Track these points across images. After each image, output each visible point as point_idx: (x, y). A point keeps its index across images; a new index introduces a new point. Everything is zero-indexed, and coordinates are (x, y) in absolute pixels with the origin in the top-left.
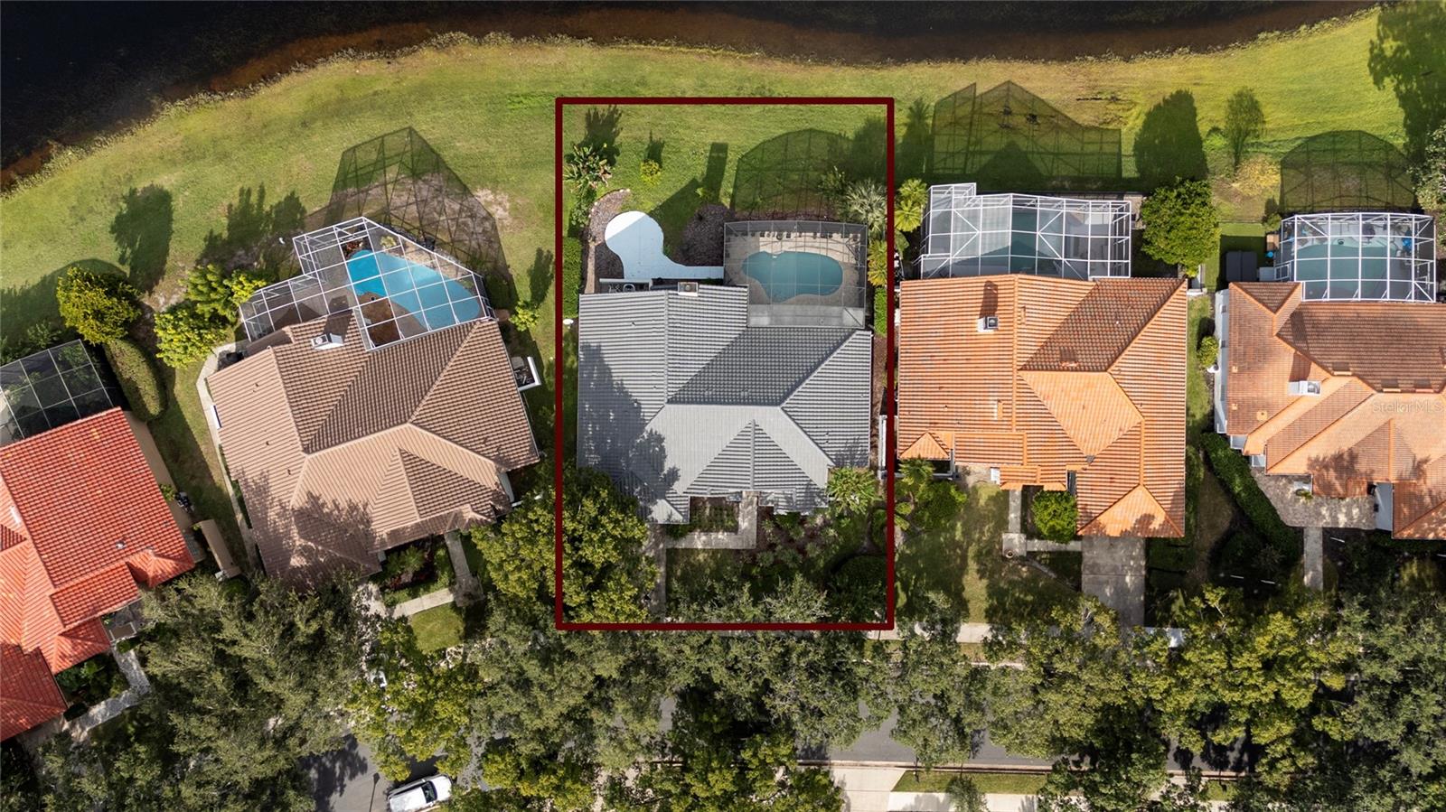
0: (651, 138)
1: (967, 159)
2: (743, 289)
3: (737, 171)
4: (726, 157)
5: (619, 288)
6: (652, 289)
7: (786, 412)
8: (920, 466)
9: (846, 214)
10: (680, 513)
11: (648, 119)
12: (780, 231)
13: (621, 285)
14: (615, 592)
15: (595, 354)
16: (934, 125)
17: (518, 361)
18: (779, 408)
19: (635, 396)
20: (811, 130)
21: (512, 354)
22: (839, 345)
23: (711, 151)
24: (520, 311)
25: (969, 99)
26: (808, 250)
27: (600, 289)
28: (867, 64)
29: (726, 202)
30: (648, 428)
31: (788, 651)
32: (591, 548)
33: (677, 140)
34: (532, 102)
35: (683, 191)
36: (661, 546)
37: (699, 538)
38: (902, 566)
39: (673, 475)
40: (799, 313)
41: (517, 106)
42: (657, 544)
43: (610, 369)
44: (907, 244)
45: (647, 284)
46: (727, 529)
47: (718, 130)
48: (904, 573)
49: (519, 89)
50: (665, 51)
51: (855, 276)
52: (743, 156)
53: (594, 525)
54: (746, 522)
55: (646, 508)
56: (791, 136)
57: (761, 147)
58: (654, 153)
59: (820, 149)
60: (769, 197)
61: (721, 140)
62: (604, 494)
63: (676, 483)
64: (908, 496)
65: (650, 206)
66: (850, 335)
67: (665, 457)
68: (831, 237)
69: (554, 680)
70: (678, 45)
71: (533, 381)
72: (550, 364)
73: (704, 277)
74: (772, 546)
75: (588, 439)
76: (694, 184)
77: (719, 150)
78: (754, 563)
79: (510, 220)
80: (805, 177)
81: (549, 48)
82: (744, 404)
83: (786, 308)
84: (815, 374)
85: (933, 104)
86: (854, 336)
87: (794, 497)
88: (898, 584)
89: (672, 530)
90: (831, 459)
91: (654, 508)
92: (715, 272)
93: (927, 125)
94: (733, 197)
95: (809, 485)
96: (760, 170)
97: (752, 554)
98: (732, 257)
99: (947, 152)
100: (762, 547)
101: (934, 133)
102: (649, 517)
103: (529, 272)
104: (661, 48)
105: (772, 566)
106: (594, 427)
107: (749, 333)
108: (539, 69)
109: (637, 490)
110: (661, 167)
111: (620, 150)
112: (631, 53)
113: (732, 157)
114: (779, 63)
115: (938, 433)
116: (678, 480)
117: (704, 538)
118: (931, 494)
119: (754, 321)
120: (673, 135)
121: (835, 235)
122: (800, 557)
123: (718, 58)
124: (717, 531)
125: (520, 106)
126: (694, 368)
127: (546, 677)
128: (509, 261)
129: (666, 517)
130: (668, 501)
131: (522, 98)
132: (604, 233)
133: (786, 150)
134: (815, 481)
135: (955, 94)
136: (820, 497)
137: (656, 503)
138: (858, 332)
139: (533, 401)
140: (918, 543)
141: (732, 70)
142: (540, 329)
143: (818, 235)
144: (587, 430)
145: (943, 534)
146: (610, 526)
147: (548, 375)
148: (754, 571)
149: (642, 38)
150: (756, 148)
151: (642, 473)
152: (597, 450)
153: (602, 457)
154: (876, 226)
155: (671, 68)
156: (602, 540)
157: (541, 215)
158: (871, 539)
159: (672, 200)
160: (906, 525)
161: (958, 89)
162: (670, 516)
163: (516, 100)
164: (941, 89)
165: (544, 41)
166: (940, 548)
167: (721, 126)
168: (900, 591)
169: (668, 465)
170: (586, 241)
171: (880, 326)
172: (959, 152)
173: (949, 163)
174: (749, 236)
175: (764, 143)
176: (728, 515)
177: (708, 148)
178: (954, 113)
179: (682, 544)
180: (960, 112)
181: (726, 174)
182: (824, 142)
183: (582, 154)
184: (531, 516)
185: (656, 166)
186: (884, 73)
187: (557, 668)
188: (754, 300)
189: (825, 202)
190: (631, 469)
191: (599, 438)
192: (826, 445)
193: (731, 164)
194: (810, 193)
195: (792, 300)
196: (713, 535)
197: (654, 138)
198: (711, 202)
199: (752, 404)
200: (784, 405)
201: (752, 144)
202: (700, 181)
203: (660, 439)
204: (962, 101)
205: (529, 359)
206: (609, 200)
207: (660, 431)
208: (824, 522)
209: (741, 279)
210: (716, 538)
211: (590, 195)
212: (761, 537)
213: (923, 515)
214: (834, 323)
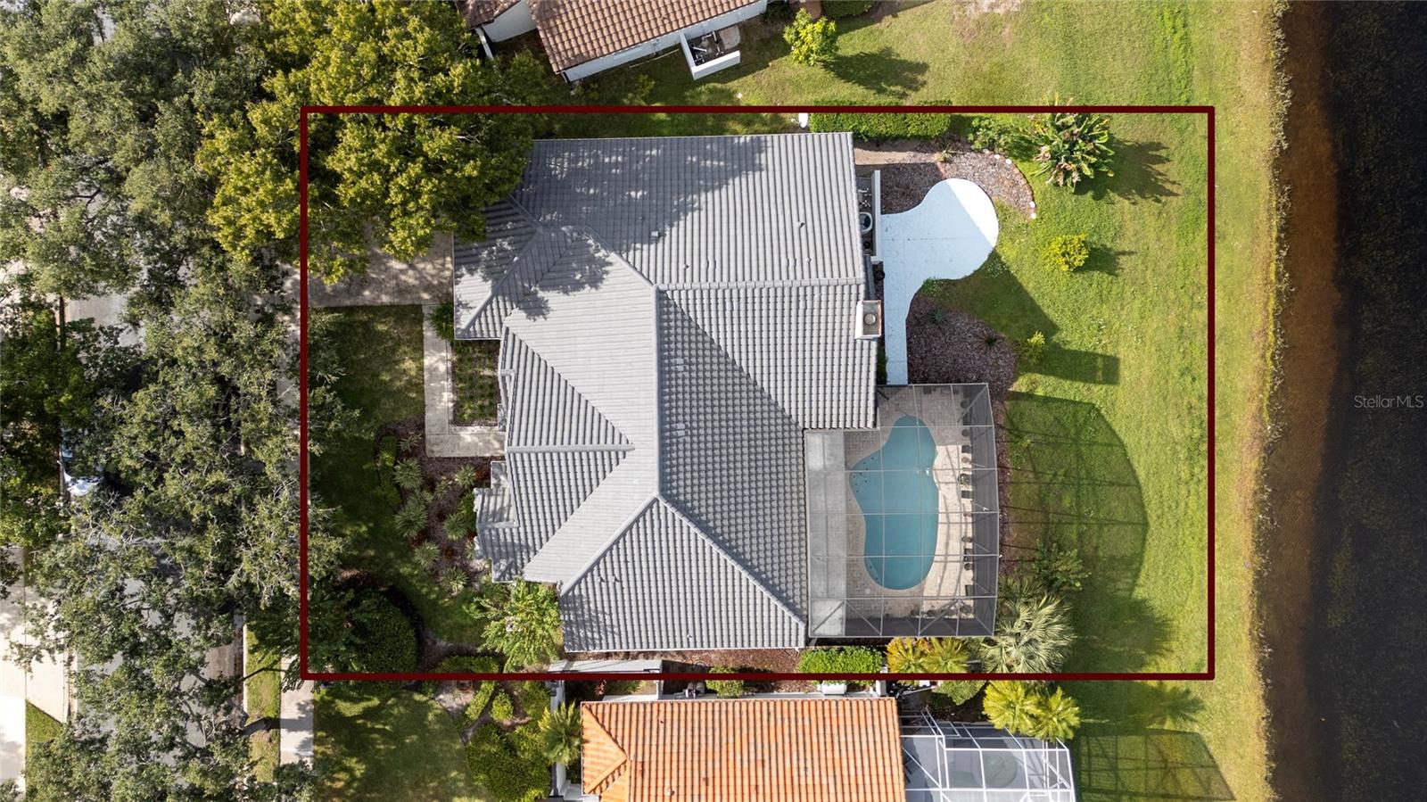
0: (1124, 253)
1: (1106, 792)
2: (871, 420)
3: (1074, 402)
4: (1096, 383)
5: (865, 206)
6: (866, 262)
7: (650, 506)
8: (569, 744)
9: (1009, 595)
10: (472, 323)
11: (1154, 246)
12: (974, 480)
13: (871, 209)
14: (273, 192)
15: (747, 162)
16: (1161, 732)
17: (735, 38)
18: (656, 493)
19: (672, 233)
20: (1145, 524)
21: (744, 27)
22: (778, 595)
23: (1104, 357)
24: (818, 27)
25: (1207, 790)
26: (942, 529)
27: (863, 174)
28: (1258, 614)
29: (1020, 385)
30: (613, 257)
31: (200, 530)
32: (357, 144)
33: (1121, 297)
34: (1175, 50)
35: (1035, 309)
36: (426, 296)
37: (443, 360)
38: (406, 706)
39: (536, 309)
40: (832, 522)
41: (1169, 24)
42: (428, 288)
43: (720, 188)
44: (959, 701)
45: (873, 253)
46: (458, 406)
47: (1141, 365)
48: (395, 711)
49: (1196, 26)
50: (1267, 273)
51: (900, 611)
52: (1098, 411)
53: (406, 150)
54: (471, 439)
55: (477, 262)
56: (1135, 492)
57: (1115, 442)
58: (1100, 260)
59: (1116, 542)
60: (1031, 459)
61: (1125, 374)
62: (470, 169)
63: (523, 314)
64: (525, 715)
65: (1008, 255)
66: (796, 612)
67: (566, 292)
68: (967, 567)
69: (93, 79)
70: (1279, 294)
71: (698, 63)
72: (730, 95)
73: (889, 353)
74: (430, 484)
75: (597, 156)
76: (1050, 329)
77: (1105, 369)
78: (399, 455)
79: (975, 15)
80: (1065, 519)
81: (1267, 75)
82: (661, 431)
83: (842, 497)
84: (723, 556)
85: (1196, 729)
86: (795, 620)
87: (503, 524)
88: (376, 702)
89: (446, 312)
90: (572, 589)
91: (478, 276)
92: (898, 370)
93: (1163, 723)
94: (1030, 396)
95: (530, 550)
96: (1076, 441)
97: (418, 451)
98: (925, 398)
99: (1116, 758)
100: (430, 468)
101: (1148, 734)
102: (464, 270)
103: (888, 51)
104: (1273, 267)
105: (397, 485)
106: (616, 165)
107: (792, 433)
108: (1231, 60)
109: (506, 245)
110: (1078, 270)
111: (1102, 202)
112: (1263, 215)
113: (1095, 393)
114: (1254, 464)
115: (626, 774)
116: (529, 317)
117: (442, 368)
118: (527, 756)
119: (814, 442)
120: (1129, 290)
121: (970, 574)
122: (414, 533)
123: (1259, 362)
124: (454, 390)
125: (1169, 30)
126: (725, 337)
127: (97, 65)
128: (905, 17)
129: (463, 299)
130: (489, 302)
131: (1181, 32)
132: (958, 176)
133: (1111, 484)
134: (534, 559)
135: (1215, 767)
136: (509, 568)
137: (485, 279)
138: (802, 627)
139: (667, 66)
140: (448, 734)
141: (1241, 386)
142: (790, 73)
143: (970, 546)
144: (612, 154)
145: (463, 776)
146: (402, 180)
147: (711, 91)
148: (386, 456)
149: (1289, 232)
150: (1114, 433)
151: (535, 251)
152: (575, 173)
153: (563, 181)
154: (992, 651)
155: (1240, 283)
156: (375, 166)
157: (986, 68)
158: (449, 654)
159: (1020, 290)
160: (473, 713)
161: (1223, 770)
162: (466, 306)
163: (1179, 22)
164: (1222, 741)
165: (1279, 68)
166: (438, 772)
167: (1146, 371)
168: (364, 704)
169: (553, 298)
170: (942, 148)
171: (817, 661)
172: (1117, 778)
173: (1099, 763)
174: (961, 427)
175: (1122, 446)
176: (481, 407)
177: (1110, 352)
178: (1184, 765)
179: (429, 332)
180: (1184, 776)
181: (1067, 383)
182: (1126, 548)
183: (1096, 132)
184: (414, 22)
185: (1079, 260)
186: (1246, 643)
187: (117, 86)
188: (852, 440)
189: (1027, 554)
190: (540, 230)
191: (597, 174)
192: (597, 579)
193: (1084, 390)
194: (1040, 528)
195: (855, 503)
196: (448, 384)
197: (1122, 259)
198: (1019, 359)
199: (662, 446)
200: (662, 503)
201: (1119, 427)
202: (1055, 339)
203: (595, 281)
204: (1203, 778)
205: (737, 54)
206: (1015, 184)
207: (609, 281)
208: (477, 572)
209: (887, 415)
210: (442, 389)
211: (1024, 150)
212: (444, 464)
213: (493, 743)
214: (817, 584)
